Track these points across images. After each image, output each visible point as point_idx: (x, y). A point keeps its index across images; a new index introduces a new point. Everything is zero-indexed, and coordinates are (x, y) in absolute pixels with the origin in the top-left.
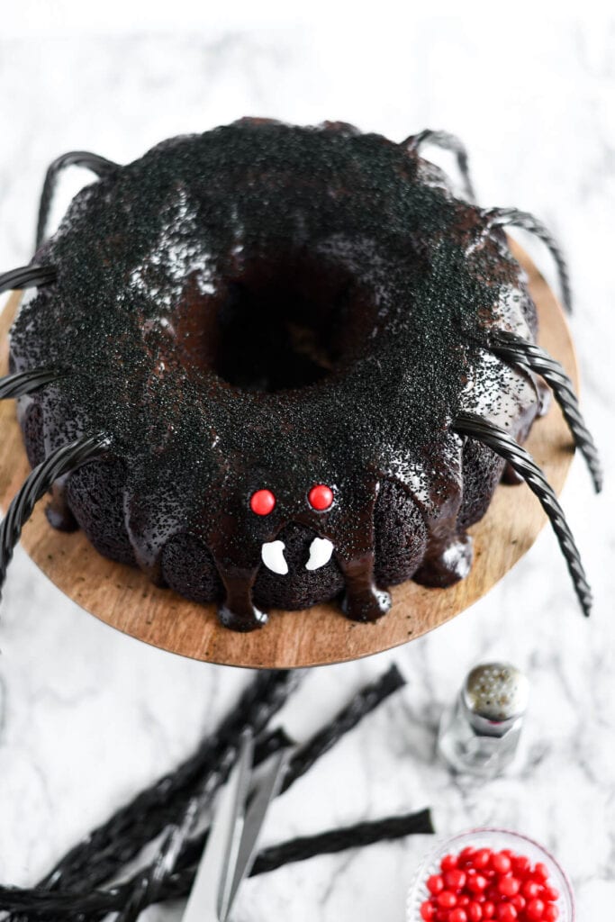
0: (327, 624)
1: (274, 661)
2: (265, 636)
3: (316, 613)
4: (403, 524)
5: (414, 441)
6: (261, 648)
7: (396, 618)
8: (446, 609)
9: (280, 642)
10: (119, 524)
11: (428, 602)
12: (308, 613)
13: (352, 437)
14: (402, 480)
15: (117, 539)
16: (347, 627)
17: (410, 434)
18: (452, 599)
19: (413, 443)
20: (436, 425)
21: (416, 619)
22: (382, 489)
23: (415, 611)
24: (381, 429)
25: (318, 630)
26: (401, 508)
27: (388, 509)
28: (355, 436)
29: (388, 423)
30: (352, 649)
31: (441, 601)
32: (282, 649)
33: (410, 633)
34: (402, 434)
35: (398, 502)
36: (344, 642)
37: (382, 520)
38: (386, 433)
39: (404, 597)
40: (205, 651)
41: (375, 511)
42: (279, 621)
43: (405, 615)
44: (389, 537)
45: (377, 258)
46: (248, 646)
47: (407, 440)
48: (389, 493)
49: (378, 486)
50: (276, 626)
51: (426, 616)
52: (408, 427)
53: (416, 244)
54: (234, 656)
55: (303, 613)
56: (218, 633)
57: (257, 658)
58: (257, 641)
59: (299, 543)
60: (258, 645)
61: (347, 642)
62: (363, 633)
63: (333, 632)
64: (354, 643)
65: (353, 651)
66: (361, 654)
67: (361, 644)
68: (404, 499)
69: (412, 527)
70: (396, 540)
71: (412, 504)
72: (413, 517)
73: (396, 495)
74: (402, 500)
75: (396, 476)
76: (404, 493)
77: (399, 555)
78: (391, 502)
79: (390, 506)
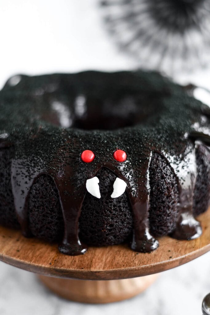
0: (122, 253)
1: (90, 268)
2: (86, 258)
3: (116, 249)
4: (165, 178)
6: (83, 262)
7: (162, 251)
8: (190, 248)
9: (94, 260)
10: (8, 181)
11: (179, 245)
12: (111, 249)
13: (136, 133)
14: (164, 154)
15: (6, 195)
16: (133, 255)
19: (168, 140)
20: (180, 135)
21: (173, 252)
23: (173, 249)
24: (152, 132)
25: (116, 256)
26: (164, 169)
28: (138, 132)
29: (155, 131)
31: (187, 245)
32: (95, 263)
33: (171, 257)
34: (162, 136)
36: (132, 260)
37: (154, 174)
38: (154, 134)
39: (166, 243)
40: (49, 263)
41: (150, 169)
42: (94, 252)
43: (167, 250)
46: (75, 261)
47: (165, 138)
49: (151, 154)
50: (92, 254)
51: (179, 251)
52: (165, 134)
54: (66, 265)
55: (108, 249)
56: (57, 256)
57: (80, 266)
58: (80, 259)
59: (108, 181)
60: (81, 261)
61: (134, 260)
62: (143, 257)
63: (125, 256)
64: (138, 261)
65: (137, 264)
66: (142, 265)
67: (142, 262)
68: (166, 165)
69: (170, 182)
70: (161, 188)
71: (170, 169)
72: (171, 177)
73: (161, 161)
74: (164, 165)
75: (161, 151)
76: (165, 161)
77: (163, 202)
78: (159, 164)
79: (158, 167)
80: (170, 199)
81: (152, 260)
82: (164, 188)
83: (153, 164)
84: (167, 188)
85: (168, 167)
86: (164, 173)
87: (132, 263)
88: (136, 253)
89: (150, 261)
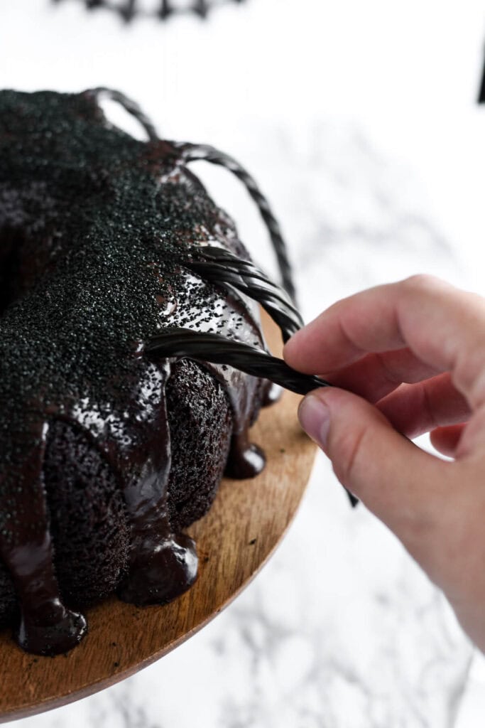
4: (86, 485)
5: (96, 371)
7: (95, 647)
8: (165, 630)
11: (138, 623)
13: (7, 364)
14: (81, 420)
16: (25, 663)
17: (90, 363)
18: (173, 617)
19: (93, 374)
20: (125, 351)
21: (123, 646)
22: (51, 433)
23: (122, 637)
24: (48, 355)
26: (81, 461)
27: (63, 462)
28: (10, 363)
29: (58, 349)
30: (33, 692)
31: (157, 622)
33: (116, 665)
34: (78, 362)
35: (77, 452)
36: (21, 684)
37: (56, 479)
38: (56, 360)
39: (105, 619)
41: (45, 467)
43: (108, 642)
44: (69, 506)
45: (49, 200)
47: (85, 369)
48: (63, 438)
49: (46, 427)
51: (137, 642)
52: (85, 354)
53: (94, 176)
61: (25, 683)
62: (49, 669)
63: (5, 672)
64: (35, 684)
65: (34, 696)
66: (45, 697)
67: (45, 685)
68: (86, 449)
69: (101, 491)
70: (78, 511)
71: (98, 458)
72: (101, 477)
73: (74, 442)
74: (82, 449)
75: (72, 415)
76: (84, 440)
77: (87, 540)
78: (67, 451)
79: (65, 458)
80: (104, 529)
81: (70, 678)
82: (86, 511)
83: (54, 454)
84: (95, 507)
85: (93, 453)
86: (84, 473)
87: (20, 694)
88: (32, 657)
89: (65, 680)
